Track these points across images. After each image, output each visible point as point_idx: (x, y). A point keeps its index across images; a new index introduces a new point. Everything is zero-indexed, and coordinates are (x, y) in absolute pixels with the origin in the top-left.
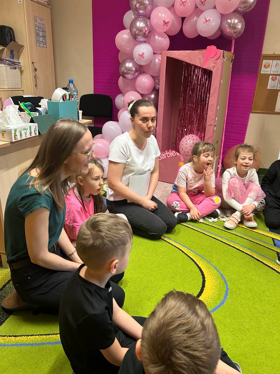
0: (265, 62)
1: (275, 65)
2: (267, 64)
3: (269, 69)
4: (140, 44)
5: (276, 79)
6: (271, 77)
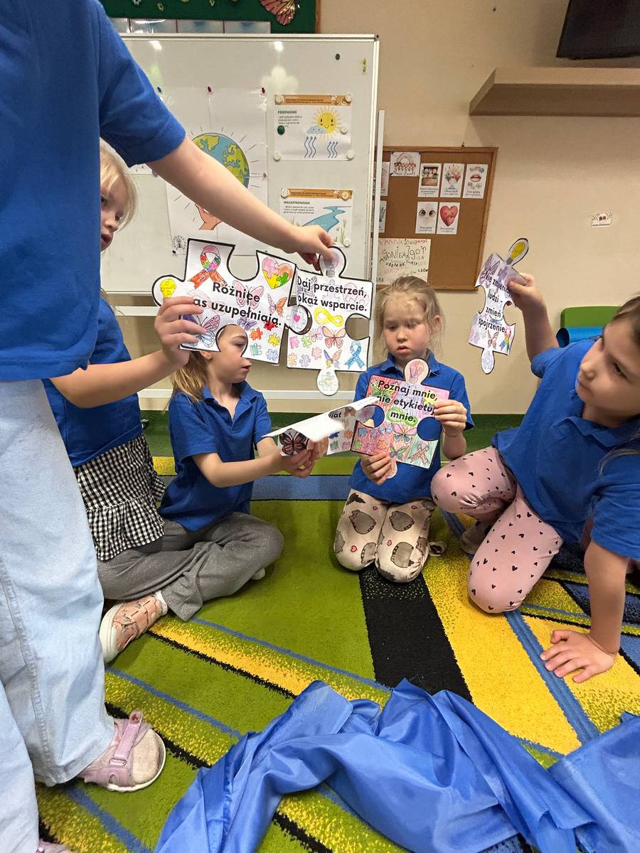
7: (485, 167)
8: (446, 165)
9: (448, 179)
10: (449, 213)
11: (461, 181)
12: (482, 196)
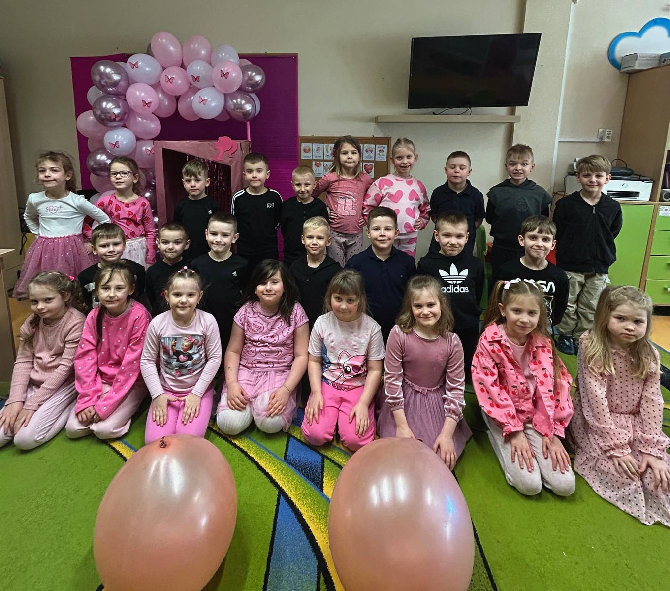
0: (303, 145)
1: (316, 149)
2: (307, 148)
3: (310, 154)
4: (111, 130)
5: (320, 165)
6: (314, 163)
7: (386, 146)
8: (365, 145)
9: (367, 151)
10: (369, 168)
11: (373, 152)
12: (385, 159)
